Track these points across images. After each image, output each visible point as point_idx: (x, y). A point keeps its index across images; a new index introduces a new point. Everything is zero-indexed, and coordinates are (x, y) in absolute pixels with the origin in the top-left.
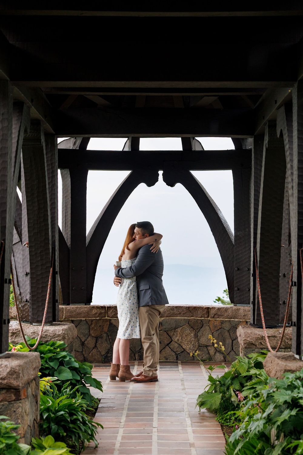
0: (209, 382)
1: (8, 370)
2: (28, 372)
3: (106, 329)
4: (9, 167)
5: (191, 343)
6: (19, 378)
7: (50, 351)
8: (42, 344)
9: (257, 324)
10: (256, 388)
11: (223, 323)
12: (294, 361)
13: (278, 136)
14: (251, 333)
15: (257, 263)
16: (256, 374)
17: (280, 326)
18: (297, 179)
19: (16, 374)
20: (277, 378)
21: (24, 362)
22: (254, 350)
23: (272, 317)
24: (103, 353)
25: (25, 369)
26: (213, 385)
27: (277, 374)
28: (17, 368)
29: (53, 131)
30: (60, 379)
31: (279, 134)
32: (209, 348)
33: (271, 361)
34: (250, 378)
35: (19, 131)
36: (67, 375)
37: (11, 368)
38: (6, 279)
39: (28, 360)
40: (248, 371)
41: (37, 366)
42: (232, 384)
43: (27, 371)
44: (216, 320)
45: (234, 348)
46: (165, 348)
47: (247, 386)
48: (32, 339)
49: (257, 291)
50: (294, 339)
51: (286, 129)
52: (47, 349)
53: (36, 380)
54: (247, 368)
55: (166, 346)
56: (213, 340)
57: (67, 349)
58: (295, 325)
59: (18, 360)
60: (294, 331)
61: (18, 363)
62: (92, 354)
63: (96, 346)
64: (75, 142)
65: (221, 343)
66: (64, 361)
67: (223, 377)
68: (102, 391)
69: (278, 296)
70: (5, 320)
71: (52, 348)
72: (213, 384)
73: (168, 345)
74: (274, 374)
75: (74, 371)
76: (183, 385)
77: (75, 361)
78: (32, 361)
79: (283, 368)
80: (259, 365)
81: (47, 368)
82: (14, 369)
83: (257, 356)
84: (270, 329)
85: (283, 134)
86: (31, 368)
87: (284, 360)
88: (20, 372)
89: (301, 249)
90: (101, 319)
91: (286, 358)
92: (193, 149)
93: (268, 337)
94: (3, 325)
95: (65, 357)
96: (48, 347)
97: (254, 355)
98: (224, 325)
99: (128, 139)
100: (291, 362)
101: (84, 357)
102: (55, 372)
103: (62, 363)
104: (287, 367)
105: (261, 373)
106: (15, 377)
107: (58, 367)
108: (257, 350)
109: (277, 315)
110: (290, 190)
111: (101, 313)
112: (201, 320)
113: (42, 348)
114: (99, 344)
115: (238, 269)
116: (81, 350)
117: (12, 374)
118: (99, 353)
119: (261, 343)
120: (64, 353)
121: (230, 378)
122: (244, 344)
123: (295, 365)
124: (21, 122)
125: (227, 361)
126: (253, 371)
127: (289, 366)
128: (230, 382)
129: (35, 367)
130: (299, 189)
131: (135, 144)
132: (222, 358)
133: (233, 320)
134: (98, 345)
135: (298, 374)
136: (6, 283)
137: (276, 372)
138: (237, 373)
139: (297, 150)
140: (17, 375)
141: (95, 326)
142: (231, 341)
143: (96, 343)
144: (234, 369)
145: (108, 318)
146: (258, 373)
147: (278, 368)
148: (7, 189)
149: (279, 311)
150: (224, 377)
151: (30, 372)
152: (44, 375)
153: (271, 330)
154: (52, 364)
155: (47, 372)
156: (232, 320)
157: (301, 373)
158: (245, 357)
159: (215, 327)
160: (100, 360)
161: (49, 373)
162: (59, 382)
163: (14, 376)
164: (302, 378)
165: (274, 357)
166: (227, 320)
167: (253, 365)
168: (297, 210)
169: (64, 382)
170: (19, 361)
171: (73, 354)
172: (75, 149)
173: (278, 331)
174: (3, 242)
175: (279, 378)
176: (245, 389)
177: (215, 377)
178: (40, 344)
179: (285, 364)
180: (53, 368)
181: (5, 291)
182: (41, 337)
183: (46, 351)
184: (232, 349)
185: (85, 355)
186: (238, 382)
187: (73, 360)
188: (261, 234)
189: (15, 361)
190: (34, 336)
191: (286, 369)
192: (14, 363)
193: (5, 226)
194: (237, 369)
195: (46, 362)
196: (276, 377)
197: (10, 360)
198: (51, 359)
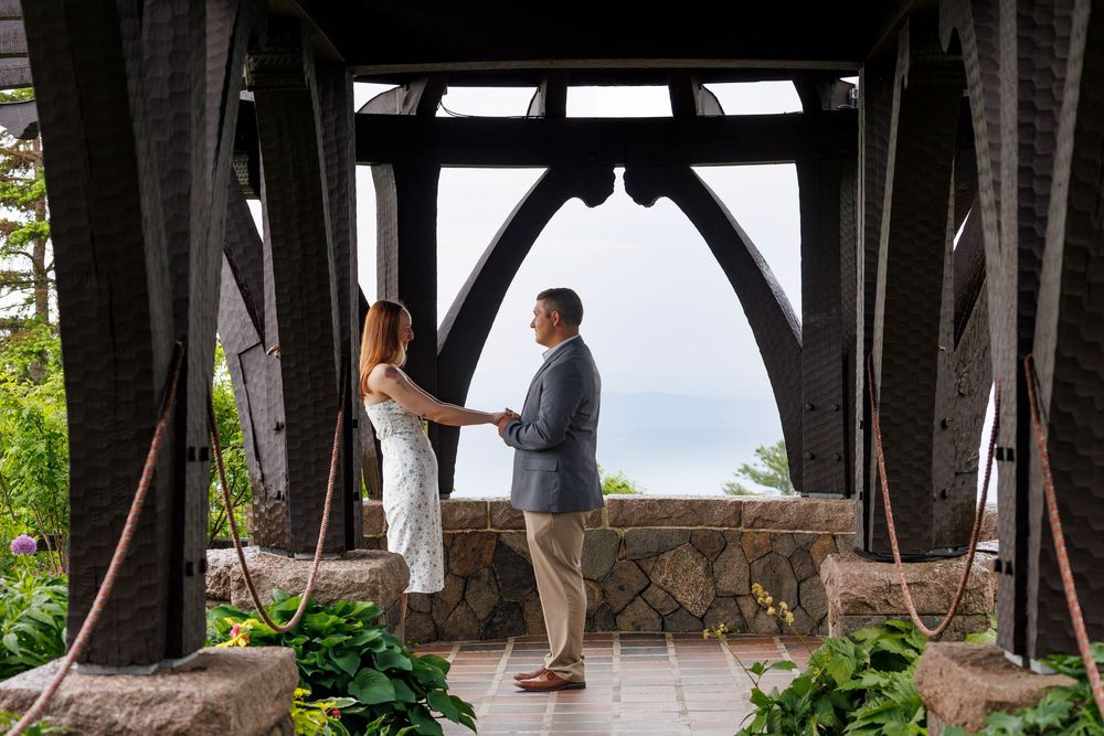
0: (755, 707)
1: (196, 708)
2: (255, 711)
3: (488, 558)
4: (194, 131)
5: (697, 588)
6: (229, 730)
7: (337, 629)
8: (317, 610)
9: (876, 551)
10: (881, 725)
11: (775, 540)
12: (1011, 676)
13: (945, 48)
14: (861, 576)
15: (874, 395)
16: (878, 685)
17: (933, 556)
18: (1015, 157)
19: (217, 721)
20: (965, 724)
21: (242, 682)
22: (869, 620)
23: (912, 535)
24: (482, 616)
25: (248, 701)
26: (763, 714)
27: (964, 712)
28: (223, 703)
29: (338, 54)
30: (363, 703)
31: (948, 41)
32: (742, 601)
33: (939, 671)
34: (859, 696)
35: (232, 39)
36: (383, 690)
37: (205, 703)
38: (192, 449)
39: (258, 674)
40: (854, 678)
41: (286, 687)
42: (813, 711)
43: (254, 706)
44: (757, 533)
45: (802, 601)
46: (632, 601)
47: (854, 719)
48: (292, 596)
49: (874, 465)
50: (1006, 609)
51: (971, 27)
52: (328, 624)
53: (285, 725)
54: (852, 669)
55: (636, 596)
56: (765, 597)
57: (382, 622)
58: (1009, 571)
59: (227, 677)
60: (1006, 586)
61: (224, 688)
62: (454, 618)
63: (463, 598)
64: (406, 98)
65: (784, 605)
66: (375, 654)
67: (789, 691)
68: (474, 728)
69: (929, 480)
70: (190, 565)
71: (343, 621)
72: (765, 710)
73: (640, 593)
74: (955, 713)
75: (400, 681)
76: (680, 699)
77: (403, 653)
78: (268, 677)
79: (983, 697)
80: (884, 661)
81: (329, 674)
82: (212, 705)
83: (879, 638)
84: (909, 565)
85: (962, 41)
86: (267, 697)
87: (979, 670)
88: (231, 713)
89: (1029, 356)
90: (475, 533)
91: (984, 662)
92: (700, 113)
93: (908, 584)
94: (186, 579)
95: (376, 643)
96: (333, 618)
97: (870, 634)
98: (777, 546)
99: (539, 91)
100: (1004, 677)
101: (436, 627)
102: (350, 684)
103: (367, 661)
104: (993, 694)
105: (891, 683)
106: (216, 729)
107: (359, 670)
108: (875, 619)
109: (926, 528)
110: (986, 192)
111: (475, 519)
112: (722, 533)
113: (317, 621)
114: (472, 593)
115: (813, 408)
116: (428, 610)
117: (208, 721)
118: (471, 616)
119: (886, 600)
120: (374, 634)
121: (807, 695)
122: (844, 603)
123: (1017, 687)
124: (238, 15)
125: (785, 632)
126: (871, 679)
127: (998, 692)
128: (808, 706)
129: (280, 691)
130: (1022, 186)
131: (555, 102)
132: (774, 626)
133: (800, 531)
134: (467, 597)
135: (1031, 717)
136: (192, 458)
137: (961, 706)
138: (826, 682)
139: (1016, 73)
140: (222, 723)
141: (461, 549)
142: (795, 584)
143: (465, 590)
144: (818, 672)
145: (493, 530)
146: (883, 682)
147: (966, 696)
148: (189, 195)
149: (932, 516)
150: (793, 693)
151: (260, 710)
152: (320, 693)
153: (912, 566)
154: (341, 663)
155: (328, 685)
156: (797, 531)
157: (1038, 715)
158: (846, 639)
159: (757, 549)
160: (475, 631)
161: (334, 686)
162: (362, 709)
163: (212, 726)
164: (1042, 727)
165: (945, 659)
166: (784, 531)
167: (868, 661)
168: (1016, 246)
169: (374, 710)
170: (228, 681)
171: (399, 634)
172: (408, 116)
173: (930, 569)
174: (180, 343)
175: (968, 726)
176: (850, 726)
177: (766, 691)
178: (311, 609)
179: (986, 685)
180: (344, 672)
181: (188, 481)
182: (314, 592)
183: (328, 629)
184: (799, 603)
185: (438, 622)
186: (830, 705)
187: (397, 650)
188: (886, 317)
189: (217, 679)
190: (296, 589)
191: (990, 699)
192: (212, 688)
193: (187, 300)
194: (825, 670)
195: (326, 656)
196: (960, 721)
197: (203, 677)
198: (339, 649)
